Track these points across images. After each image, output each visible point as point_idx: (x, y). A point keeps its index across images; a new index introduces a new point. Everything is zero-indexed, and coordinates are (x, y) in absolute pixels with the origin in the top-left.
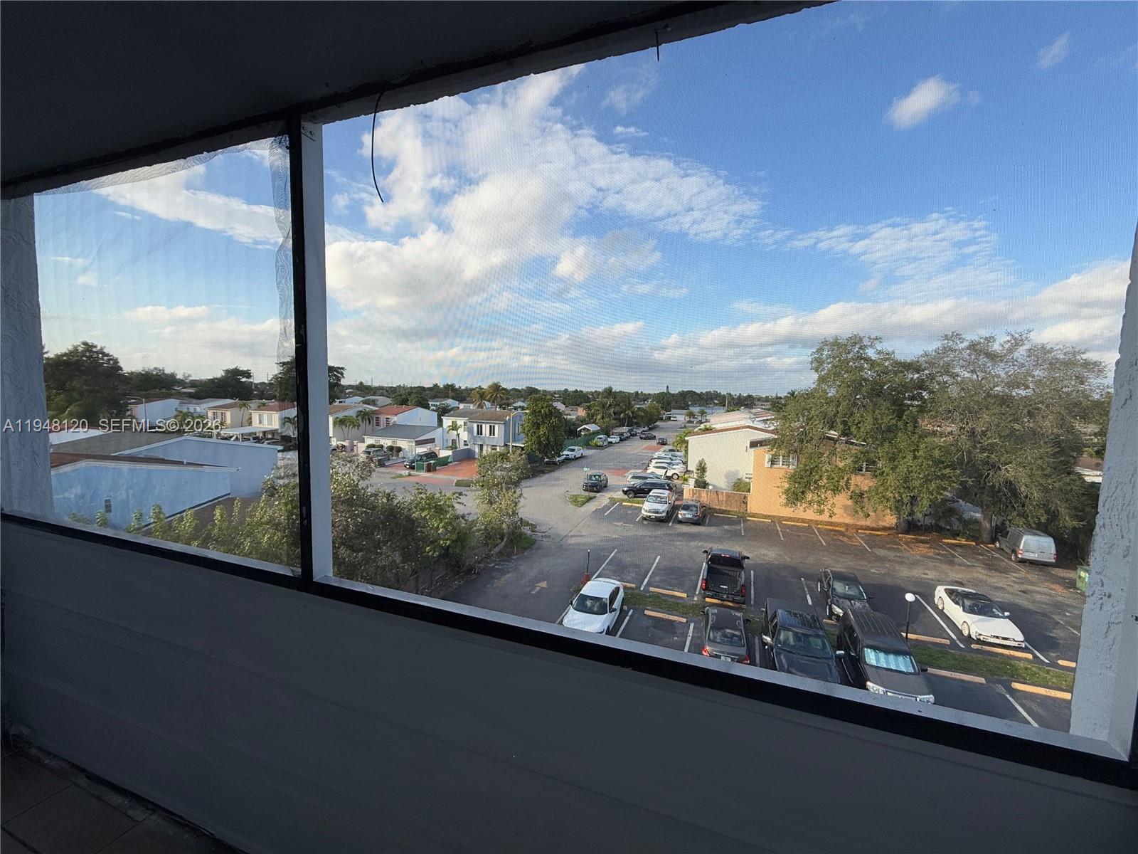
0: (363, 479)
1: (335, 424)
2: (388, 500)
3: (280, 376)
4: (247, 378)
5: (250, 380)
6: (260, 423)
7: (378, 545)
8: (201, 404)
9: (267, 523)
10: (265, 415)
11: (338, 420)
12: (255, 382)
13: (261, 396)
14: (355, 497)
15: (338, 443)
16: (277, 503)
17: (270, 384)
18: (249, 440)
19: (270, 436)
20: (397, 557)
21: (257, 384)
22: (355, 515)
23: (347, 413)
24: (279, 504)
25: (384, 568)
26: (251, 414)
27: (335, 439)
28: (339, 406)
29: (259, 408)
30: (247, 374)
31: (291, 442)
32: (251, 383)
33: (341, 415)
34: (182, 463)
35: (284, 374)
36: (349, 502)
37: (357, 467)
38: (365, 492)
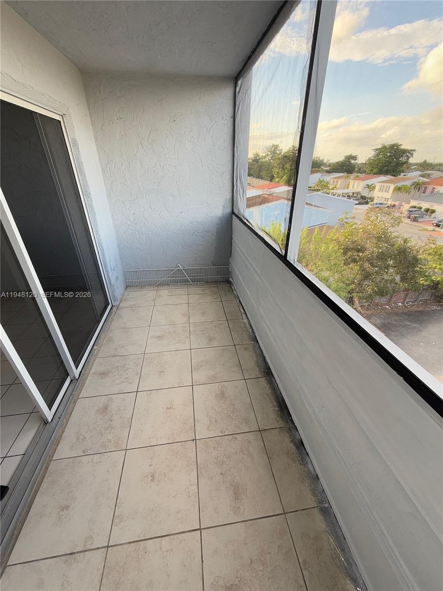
0: (393, 226)
1: (394, 189)
2: (404, 242)
3: (372, 158)
4: (355, 160)
5: (356, 161)
6: (353, 187)
7: (387, 267)
8: (329, 176)
9: (335, 240)
10: (357, 182)
11: (398, 187)
12: (359, 163)
13: (359, 171)
14: (383, 236)
15: (393, 202)
16: (342, 231)
17: (366, 164)
18: (345, 196)
19: (355, 195)
20: (398, 278)
21: (359, 164)
22: (379, 247)
23: (405, 183)
24: (343, 232)
25: (387, 281)
26: (350, 182)
27: (391, 200)
28: (404, 178)
29: (354, 179)
30: (355, 158)
31: (365, 200)
32: (357, 163)
33: (400, 185)
34: (311, 205)
35: (375, 157)
36: (379, 239)
37: (392, 218)
38: (391, 234)
